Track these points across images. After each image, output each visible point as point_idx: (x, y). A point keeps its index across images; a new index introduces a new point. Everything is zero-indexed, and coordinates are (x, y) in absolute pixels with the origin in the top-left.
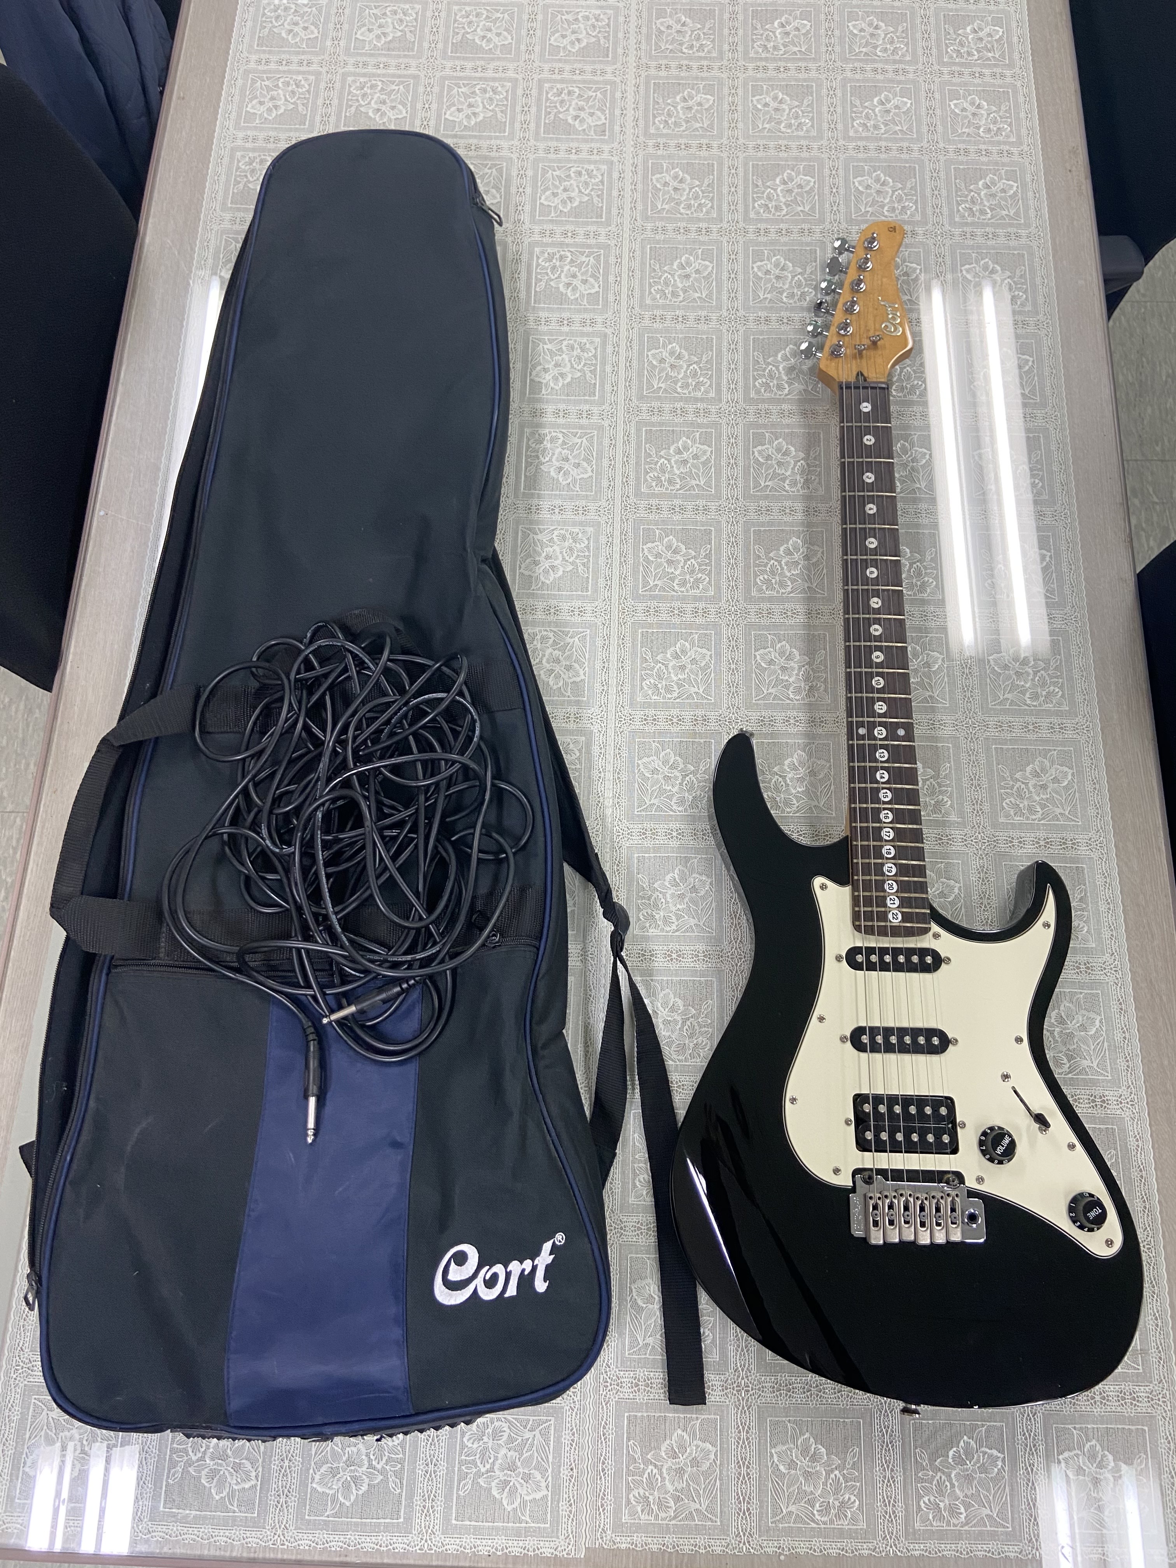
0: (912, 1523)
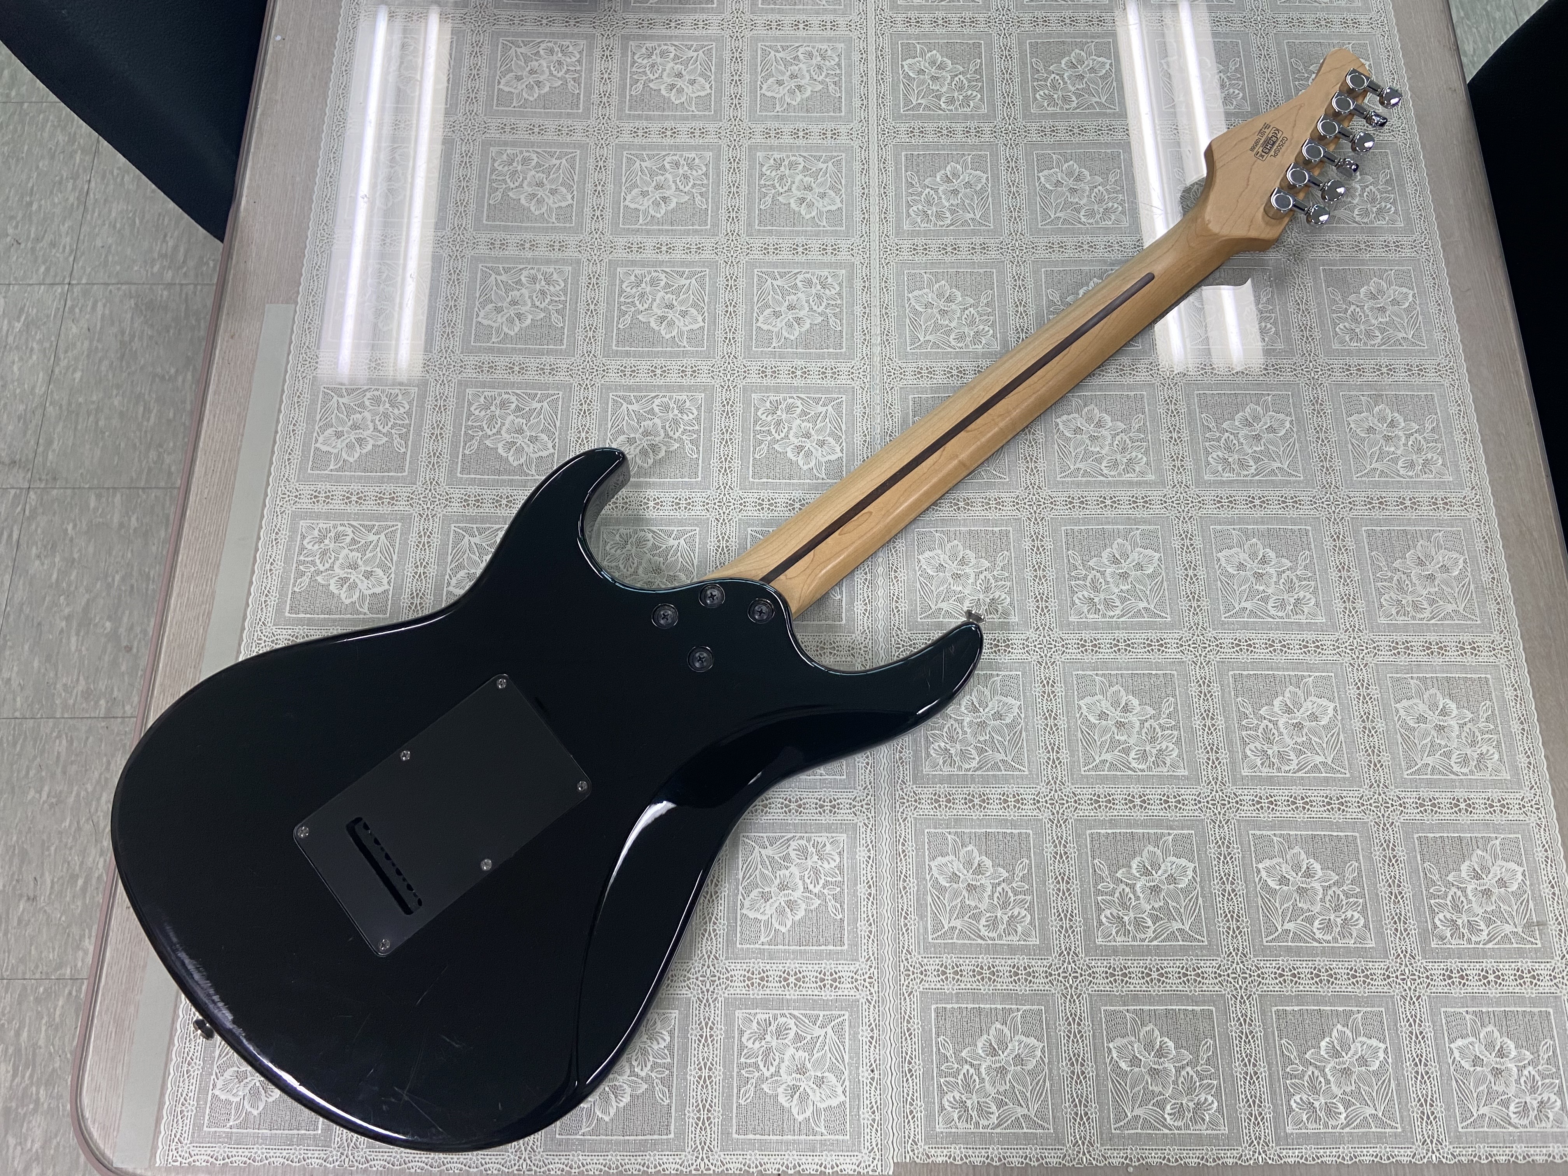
0: (1282, 1125)
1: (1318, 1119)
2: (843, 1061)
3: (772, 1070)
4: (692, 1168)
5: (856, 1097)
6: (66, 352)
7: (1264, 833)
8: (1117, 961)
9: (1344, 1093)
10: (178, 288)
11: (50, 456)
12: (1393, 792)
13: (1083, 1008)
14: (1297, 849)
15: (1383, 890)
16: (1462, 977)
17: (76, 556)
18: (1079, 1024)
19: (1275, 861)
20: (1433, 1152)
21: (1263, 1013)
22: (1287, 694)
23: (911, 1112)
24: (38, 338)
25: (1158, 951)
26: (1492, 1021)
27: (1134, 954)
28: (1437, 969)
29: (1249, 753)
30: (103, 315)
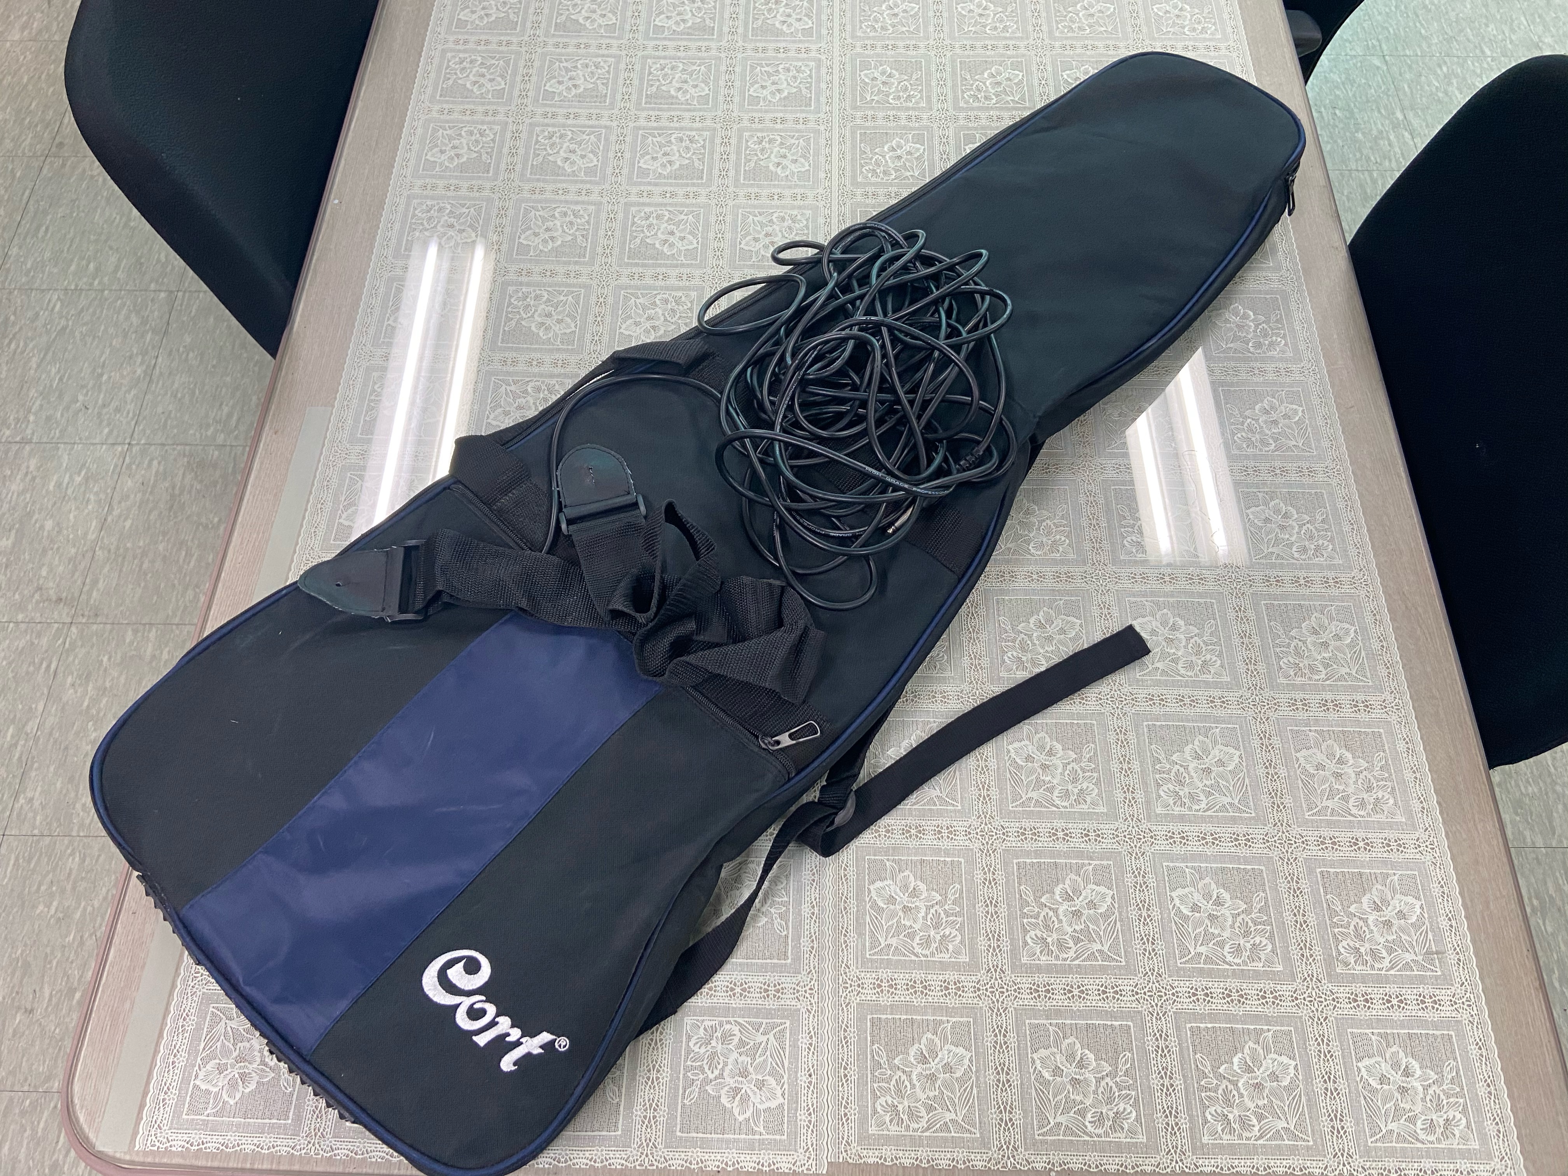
0: (1198, 1136)
1: (1232, 1131)
2: (783, 1066)
3: (716, 1072)
4: (637, 1163)
5: (794, 1099)
6: (120, 502)
7: (1177, 864)
8: (1041, 979)
9: (1257, 1106)
10: (228, 448)
11: (95, 594)
12: (1296, 830)
13: (1008, 1021)
14: (1207, 880)
15: (1288, 917)
16: (1367, 1001)
17: (108, 685)
18: (1005, 1036)
19: (1187, 890)
20: (1344, 1165)
21: (1178, 1028)
22: (1196, 742)
23: (846, 1115)
24: (95, 490)
25: (1079, 970)
26: (1397, 1042)
27: (1057, 972)
28: (1342, 992)
29: (1162, 793)
30: (157, 472)
